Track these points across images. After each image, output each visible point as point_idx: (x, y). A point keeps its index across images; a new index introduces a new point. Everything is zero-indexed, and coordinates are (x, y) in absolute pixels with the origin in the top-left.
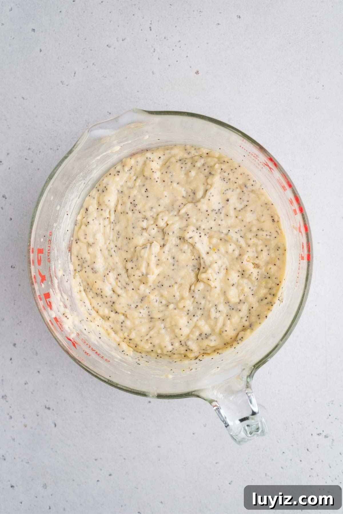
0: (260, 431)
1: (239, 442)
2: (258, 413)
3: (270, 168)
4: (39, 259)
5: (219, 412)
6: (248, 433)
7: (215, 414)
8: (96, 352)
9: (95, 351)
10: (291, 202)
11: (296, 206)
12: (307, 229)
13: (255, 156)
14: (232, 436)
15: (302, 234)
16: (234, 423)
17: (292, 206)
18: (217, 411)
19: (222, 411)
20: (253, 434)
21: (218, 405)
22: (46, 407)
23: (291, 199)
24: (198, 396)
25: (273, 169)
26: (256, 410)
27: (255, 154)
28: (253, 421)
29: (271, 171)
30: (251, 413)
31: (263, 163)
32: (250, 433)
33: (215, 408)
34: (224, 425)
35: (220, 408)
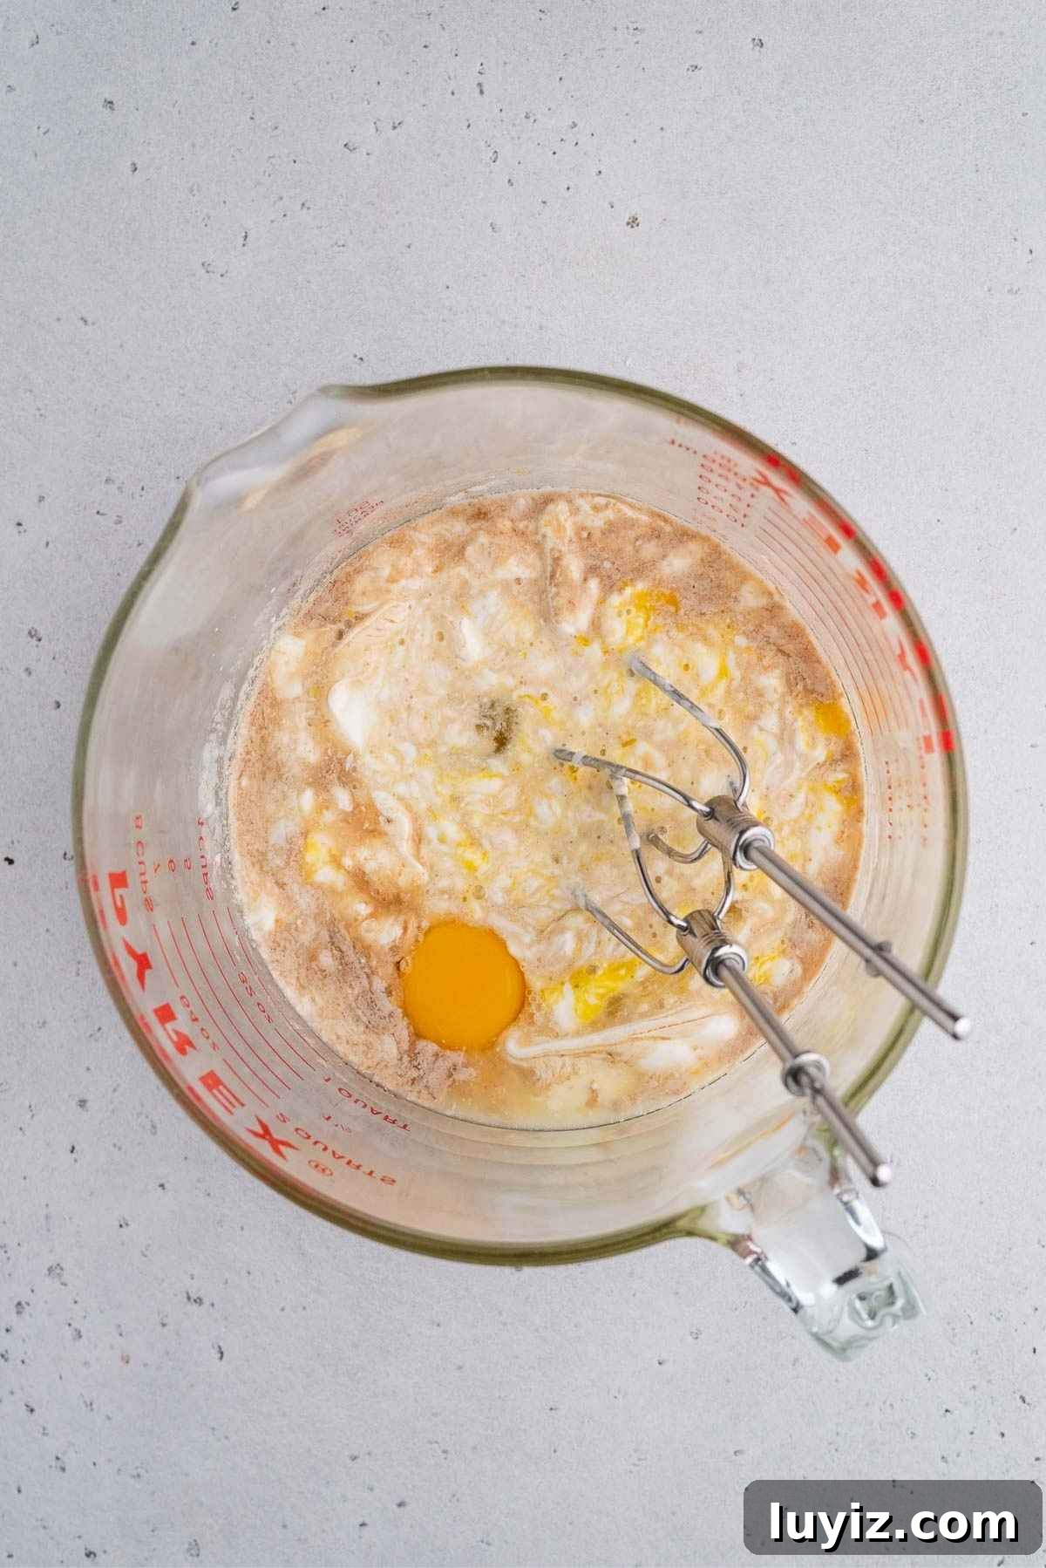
0: (900, 1303)
1: (844, 1350)
2: (884, 1250)
3: (777, 491)
4: (119, 904)
5: (764, 1270)
6: (865, 1316)
7: (754, 1278)
8: (346, 1160)
9: (342, 1157)
10: (862, 583)
11: (878, 593)
12: (924, 654)
13: (724, 462)
14: (818, 1338)
15: (913, 674)
16: (819, 1294)
17: (866, 596)
18: (757, 1268)
19: (772, 1266)
20: (878, 1318)
21: (758, 1250)
22: (189, 1298)
23: (860, 574)
24: (690, 1233)
25: (786, 493)
26: (876, 1242)
27: (723, 457)
28: (873, 1279)
29: (783, 500)
30: (863, 1253)
31: (752, 481)
32: (869, 1315)
33: (749, 1260)
34: (786, 1308)
35: (766, 1258)
